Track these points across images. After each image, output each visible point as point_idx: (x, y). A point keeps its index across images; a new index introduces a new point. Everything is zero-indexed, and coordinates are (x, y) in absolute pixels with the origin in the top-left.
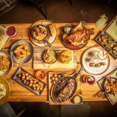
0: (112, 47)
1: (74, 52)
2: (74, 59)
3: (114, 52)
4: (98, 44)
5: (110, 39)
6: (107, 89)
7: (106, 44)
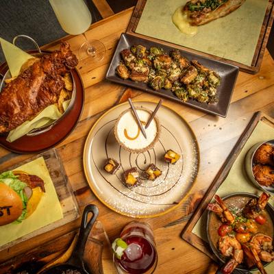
0: (179, 79)
1: (46, 157)
2: (57, 185)
3: (193, 93)
4: (129, 90)
5: (158, 52)
6: (228, 252)
7: (152, 75)
